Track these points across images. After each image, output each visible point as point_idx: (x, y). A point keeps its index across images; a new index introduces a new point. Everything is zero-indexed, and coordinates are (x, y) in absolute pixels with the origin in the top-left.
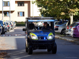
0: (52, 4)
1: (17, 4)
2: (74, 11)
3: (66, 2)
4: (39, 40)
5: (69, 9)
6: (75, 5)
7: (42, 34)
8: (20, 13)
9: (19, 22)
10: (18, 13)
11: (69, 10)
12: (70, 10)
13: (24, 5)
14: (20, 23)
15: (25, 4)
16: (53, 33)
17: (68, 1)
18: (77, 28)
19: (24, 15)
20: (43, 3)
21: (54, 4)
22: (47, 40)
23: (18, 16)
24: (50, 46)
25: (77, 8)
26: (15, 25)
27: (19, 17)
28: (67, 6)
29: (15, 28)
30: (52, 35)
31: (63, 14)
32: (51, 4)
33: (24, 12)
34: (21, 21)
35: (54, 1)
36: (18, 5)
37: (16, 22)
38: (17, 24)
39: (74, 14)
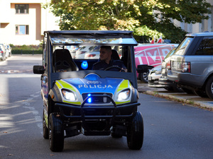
0: (82, 8)
1: (14, 10)
2: (125, 25)
3: (109, 5)
4: (86, 104)
5: (115, 19)
6: (129, 12)
7: (97, 85)
8: (19, 28)
9: (19, 46)
10: (17, 28)
11: (116, 21)
12: (118, 21)
13: (28, 12)
14: (20, 49)
15: (30, 10)
16: (132, 84)
17: (115, 4)
19: (27, 33)
20: (64, 7)
21: (86, 10)
22: (111, 103)
23: (17, 33)
24: (122, 124)
25: (131, 19)
26: (10, 51)
27: (17, 36)
28: (113, 14)
29: (9, 59)
30: (129, 89)
31: (103, 29)
32: (80, 10)
33: (27, 27)
34: (22, 45)
35: (85, 3)
36: (17, 12)
37: (11, 46)
38: (14, 49)
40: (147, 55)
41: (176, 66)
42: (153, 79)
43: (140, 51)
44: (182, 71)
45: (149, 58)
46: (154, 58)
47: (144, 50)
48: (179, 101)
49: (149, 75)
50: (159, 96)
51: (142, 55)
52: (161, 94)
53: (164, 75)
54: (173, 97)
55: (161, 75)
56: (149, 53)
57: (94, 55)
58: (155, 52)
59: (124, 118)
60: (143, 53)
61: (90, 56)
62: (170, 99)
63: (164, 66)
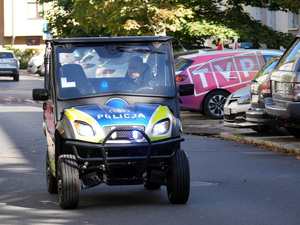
2: (172, 17)
4: (108, 142)
7: (123, 114)
11: (155, 11)
12: (158, 11)
16: (172, 111)
18: (187, 76)
22: (144, 140)
25: (181, 7)
30: (168, 119)
31: (132, 26)
39: (173, 28)
40: (215, 70)
41: (282, 90)
42: (234, 112)
43: (203, 64)
44: (293, 100)
45: (218, 75)
46: (227, 75)
47: (210, 62)
48: (286, 152)
49: (226, 106)
50: (246, 143)
51: (206, 70)
52: (249, 139)
53: (254, 105)
54: (274, 144)
55: (249, 106)
56: (217, 67)
57: (112, 71)
58: (229, 64)
59: (162, 159)
60: (207, 66)
61: (105, 72)
62: (269, 148)
63: (256, 89)
